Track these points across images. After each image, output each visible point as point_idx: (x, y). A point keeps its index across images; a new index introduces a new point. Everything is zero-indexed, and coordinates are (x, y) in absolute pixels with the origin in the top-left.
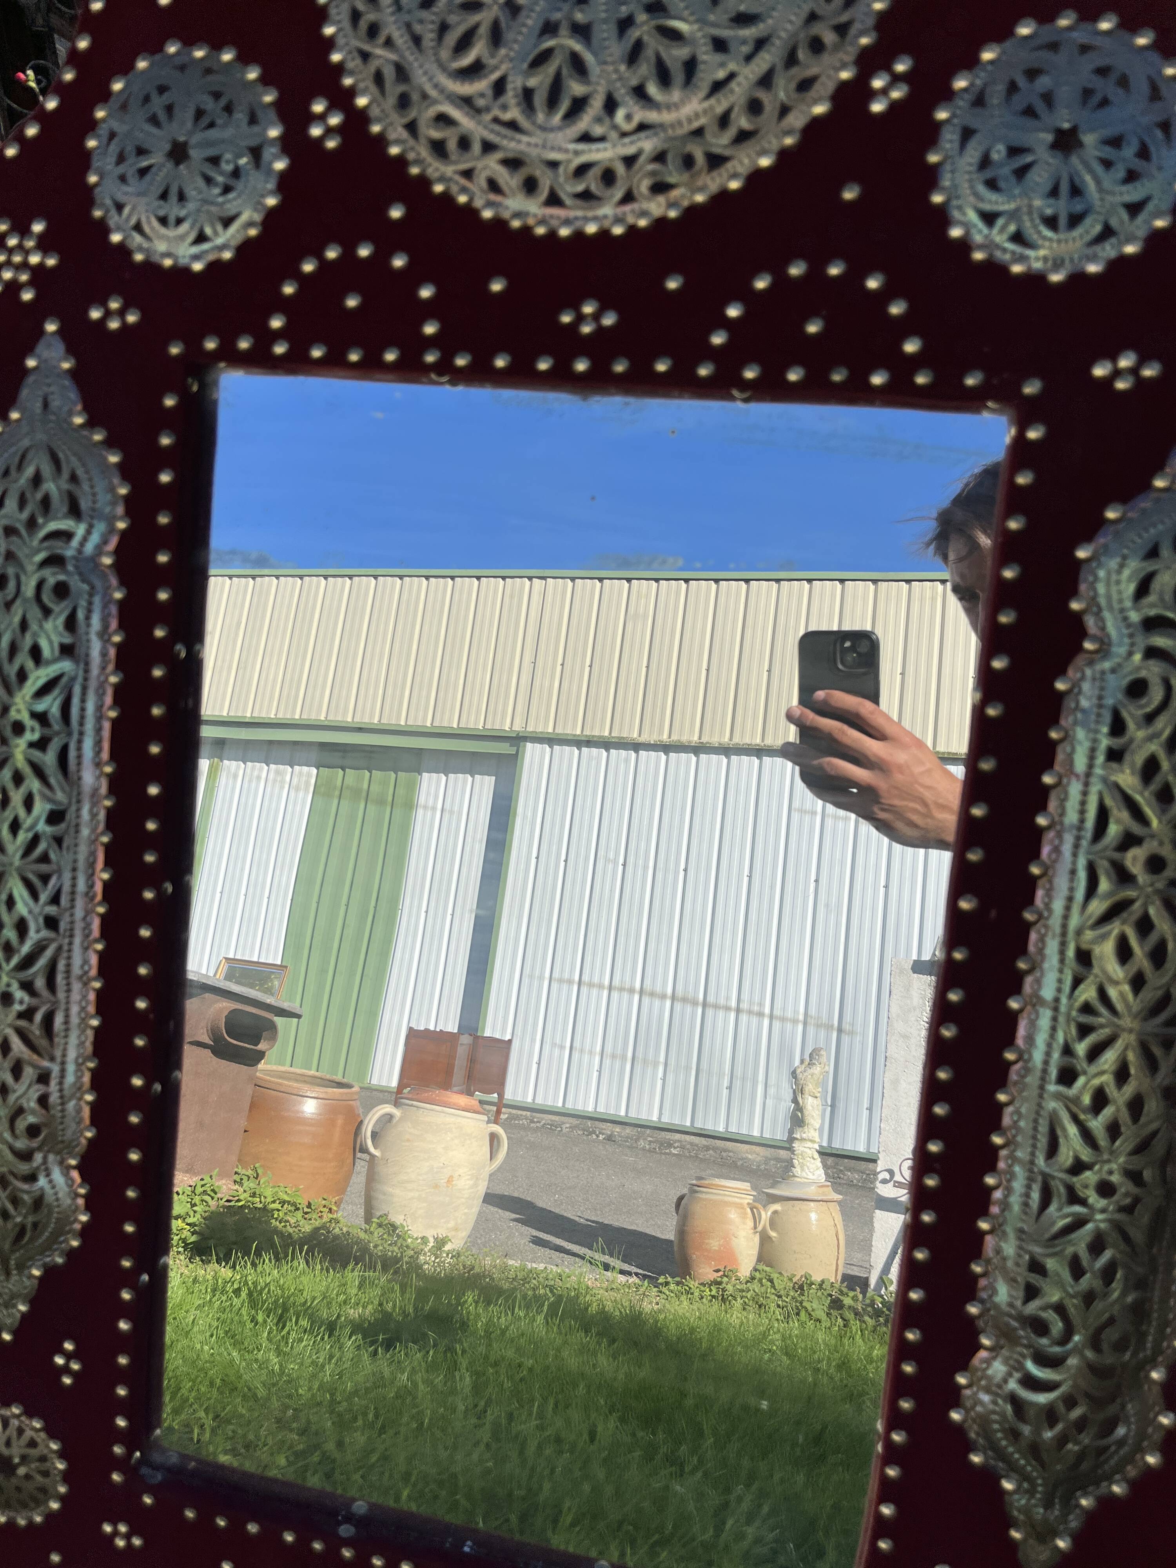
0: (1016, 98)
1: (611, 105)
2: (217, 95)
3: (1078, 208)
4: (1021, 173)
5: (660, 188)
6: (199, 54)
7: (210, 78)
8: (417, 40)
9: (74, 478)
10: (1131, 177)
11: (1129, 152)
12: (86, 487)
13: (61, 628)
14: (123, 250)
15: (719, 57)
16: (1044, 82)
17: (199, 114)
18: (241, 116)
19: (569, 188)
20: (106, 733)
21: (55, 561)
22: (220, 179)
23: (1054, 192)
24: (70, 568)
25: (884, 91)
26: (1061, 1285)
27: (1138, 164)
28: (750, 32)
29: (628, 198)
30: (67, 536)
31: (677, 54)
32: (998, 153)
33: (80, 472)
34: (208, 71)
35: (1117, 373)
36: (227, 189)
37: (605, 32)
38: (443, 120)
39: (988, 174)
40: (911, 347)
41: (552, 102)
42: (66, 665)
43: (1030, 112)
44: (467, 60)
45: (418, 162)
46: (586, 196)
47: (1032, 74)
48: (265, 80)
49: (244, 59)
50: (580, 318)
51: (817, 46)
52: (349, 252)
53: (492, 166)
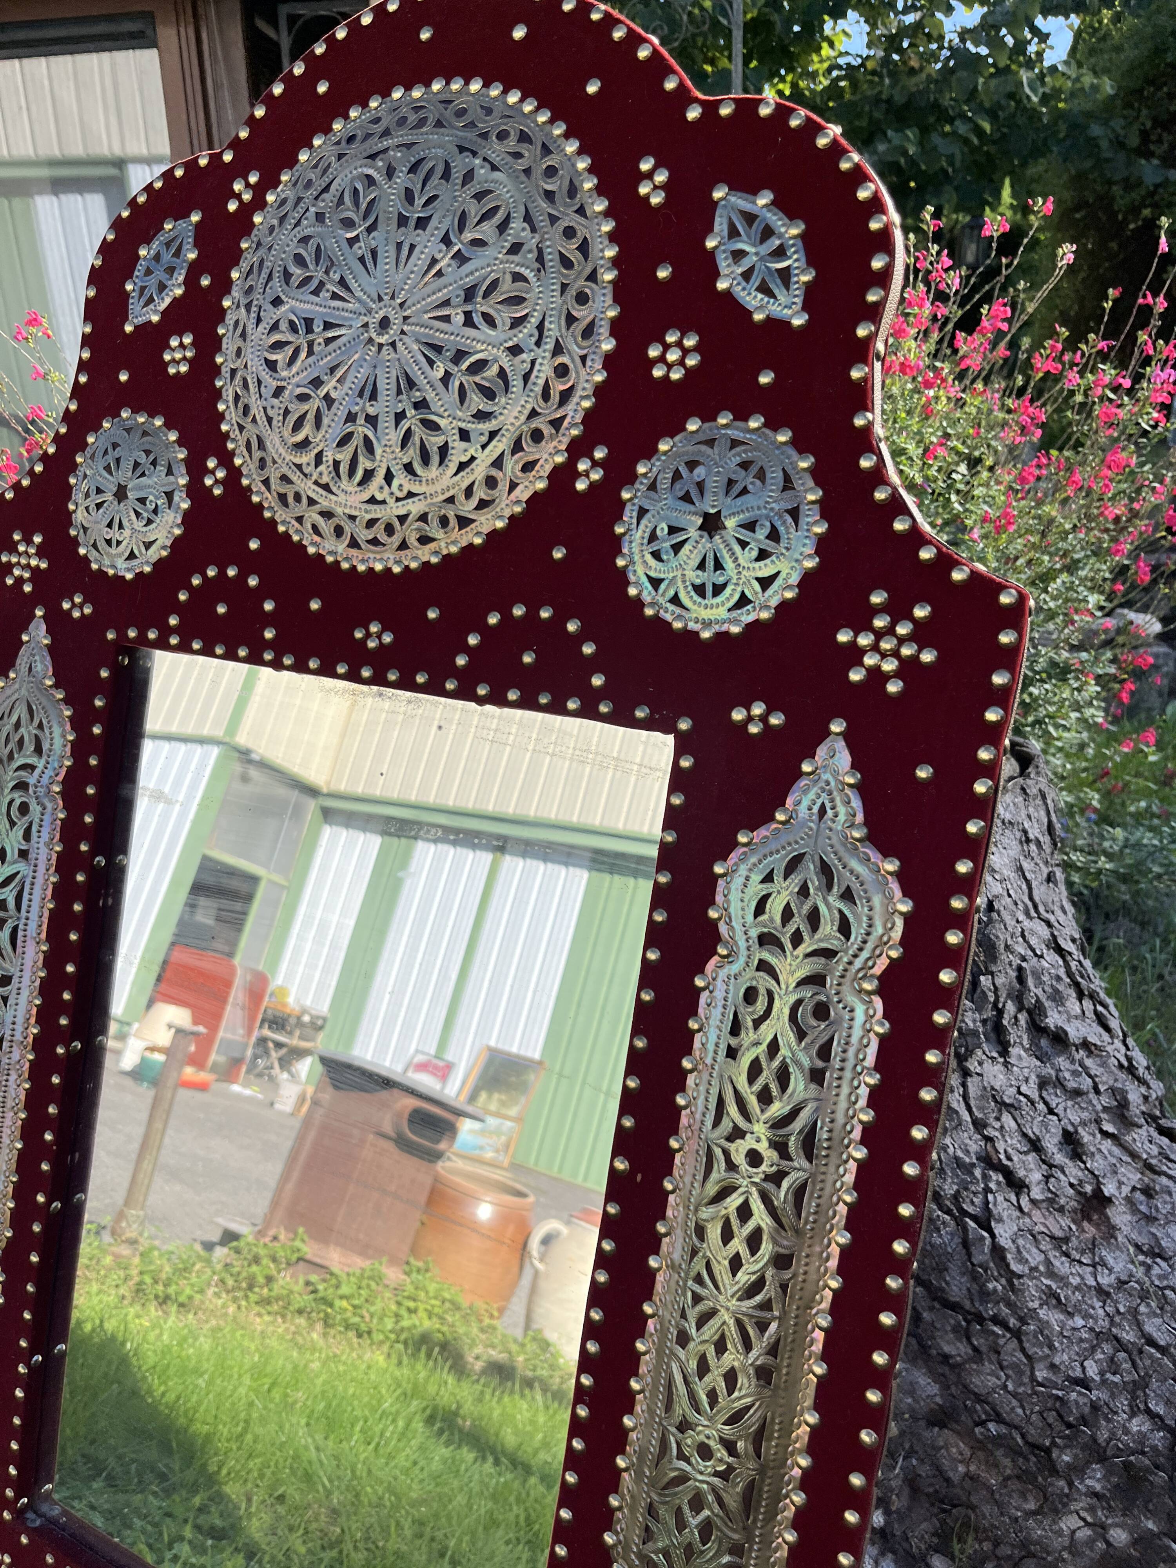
0: (678, 486)
1: (389, 477)
2: (148, 452)
3: (721, 580)
4: (677, 548)
5: (425, 540)
6: (141, 420)
7: (145, 439)
8: (270, 420)
9: (40, 726)
10: (763, 555)
11: (762, 533)
12: (47, 731)
13: (21, 838)
14: (86, 560)
15: (464, 445)
16: (700, 472)
17: (136, 465)
18: (162, 469)
19: (364, 535)
20: (45, 920)
21: (22, 786)
22: (145, 515)
23: (702, 566)
24: (31, 791)
25: (587, 474)
26: (669, 1534)
27: (769, 546)
28: (487, 426)
29: (403, 546)
30: (32, 768)
31: (435, 441)
32: (663, 529)
33: (45, 722)
34: (145, 433)
35: (750, 719)
36: (149, 522)
37: (386, 422)
38: (284, 478)
39: (655, 547)
40: (597, 681)
41: (352, 472)
42: (21, 867)
43: (687, 498)
44: (300, 437)
45: (271, 508)
46: (375, 542)
47: (692, 465)
48: (180, 442)
49: (168, 425)
50: (368, 635)
51: (537, 436)
52: (222, 572)
53: (313, 516)
